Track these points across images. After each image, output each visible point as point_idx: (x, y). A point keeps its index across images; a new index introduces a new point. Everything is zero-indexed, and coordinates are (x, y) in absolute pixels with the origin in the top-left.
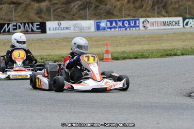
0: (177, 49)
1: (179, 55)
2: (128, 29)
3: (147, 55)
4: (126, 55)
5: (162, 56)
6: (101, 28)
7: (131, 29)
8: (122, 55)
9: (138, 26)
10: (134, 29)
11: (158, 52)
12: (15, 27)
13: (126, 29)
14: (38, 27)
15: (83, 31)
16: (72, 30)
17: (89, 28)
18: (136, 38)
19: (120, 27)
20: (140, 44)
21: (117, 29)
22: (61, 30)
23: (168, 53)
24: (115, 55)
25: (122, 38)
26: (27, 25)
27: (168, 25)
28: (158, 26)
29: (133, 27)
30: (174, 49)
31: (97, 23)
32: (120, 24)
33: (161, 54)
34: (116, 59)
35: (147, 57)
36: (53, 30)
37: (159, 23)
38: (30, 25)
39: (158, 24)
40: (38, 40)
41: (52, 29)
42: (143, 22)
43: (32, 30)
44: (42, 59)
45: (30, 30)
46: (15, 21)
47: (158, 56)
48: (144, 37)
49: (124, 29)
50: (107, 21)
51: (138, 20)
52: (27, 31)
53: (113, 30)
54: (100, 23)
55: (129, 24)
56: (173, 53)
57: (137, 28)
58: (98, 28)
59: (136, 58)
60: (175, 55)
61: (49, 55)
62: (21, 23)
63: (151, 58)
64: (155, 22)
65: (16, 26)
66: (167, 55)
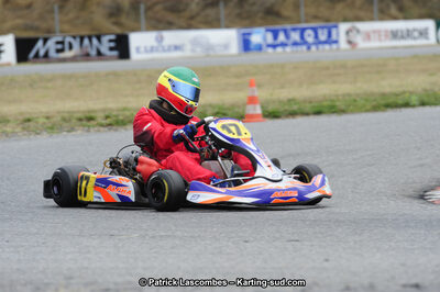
0: (411, 93)
1: (414, 106)
2: (313, 48)
3: (343, 107)
4: (295, 107)
5: (375, 108)
6: (252, 46)
7: (321, 47)
8: (287, 107)
9: (336, 42)
10: (327, 47)
11: (367, 100)
12: (60, 46)
13: (309, 48)
14: (112, 44)
15: (212, 53)
16: (187, 53)
17: (226, 46)
18: (327, 68)
19: (295, 44)
20: (334, 82)
21: (288, 49)
22: (164, 51)
23: (391, 100)
24: (271, 108)
25: (295, 68)
26: (86, 41)
27: (403, 37)
28: (380, 40)
29: (325, 42)
30: (404, 93)
31: (244, 34)
32: (295, 36)
33: (374, 103)
34: (274, 115)
35: (343, 112)
36: (146, 51)
37: (383, 34)
38: (95, 41)
39: (380, 35)
40: (108, 74)
41: (142, 49)
42: (347, 33)
43: (99, 53)
44: (107, 117)
45: (94, 53)
46: (62, 32)
47: (368, 107)
48: (344, 66)
49: (304, 48)
50: (267, 30)
51: (336, 27)
52: (88, 55)
53: (279, 49)
54: (249, 34)
55: (316, 37)
56: (400, 102)
57: (334, 46)
58: (246, 45)
59: (318, 113)
60: (407, 105)
61: (124, 109)
62: (74, 37)
63: (352, 112)
64: (374, 32)
65: (62, 43)
66: (388, 106)
